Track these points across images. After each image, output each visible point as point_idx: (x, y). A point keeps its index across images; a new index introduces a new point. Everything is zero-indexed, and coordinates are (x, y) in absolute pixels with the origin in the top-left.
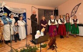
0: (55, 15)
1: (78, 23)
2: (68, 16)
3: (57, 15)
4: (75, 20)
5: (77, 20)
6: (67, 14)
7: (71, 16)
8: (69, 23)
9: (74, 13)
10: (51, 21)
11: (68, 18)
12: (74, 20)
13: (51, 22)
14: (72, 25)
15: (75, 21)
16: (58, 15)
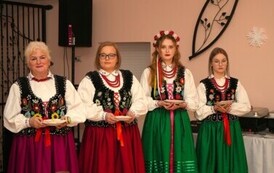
0: (63, 42)
1: (241, 106)
2: (172, 52)
3: (85, 40)
4: (221, 82)
5: (233, 83)
6: (167, 42)
7: (195, 55)
8: (182, 110)
9: (216, 29)
10: (26, 91)
11: (168, 68)
12: (209, 84)
13: (29, 103)
14: (197, 126)
15: (218, 93)
16: (89, 44)
